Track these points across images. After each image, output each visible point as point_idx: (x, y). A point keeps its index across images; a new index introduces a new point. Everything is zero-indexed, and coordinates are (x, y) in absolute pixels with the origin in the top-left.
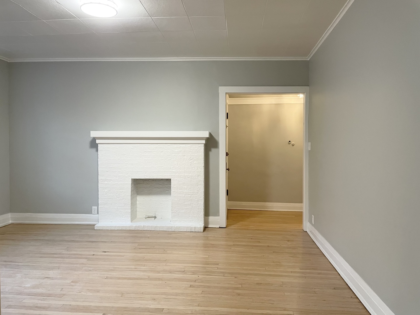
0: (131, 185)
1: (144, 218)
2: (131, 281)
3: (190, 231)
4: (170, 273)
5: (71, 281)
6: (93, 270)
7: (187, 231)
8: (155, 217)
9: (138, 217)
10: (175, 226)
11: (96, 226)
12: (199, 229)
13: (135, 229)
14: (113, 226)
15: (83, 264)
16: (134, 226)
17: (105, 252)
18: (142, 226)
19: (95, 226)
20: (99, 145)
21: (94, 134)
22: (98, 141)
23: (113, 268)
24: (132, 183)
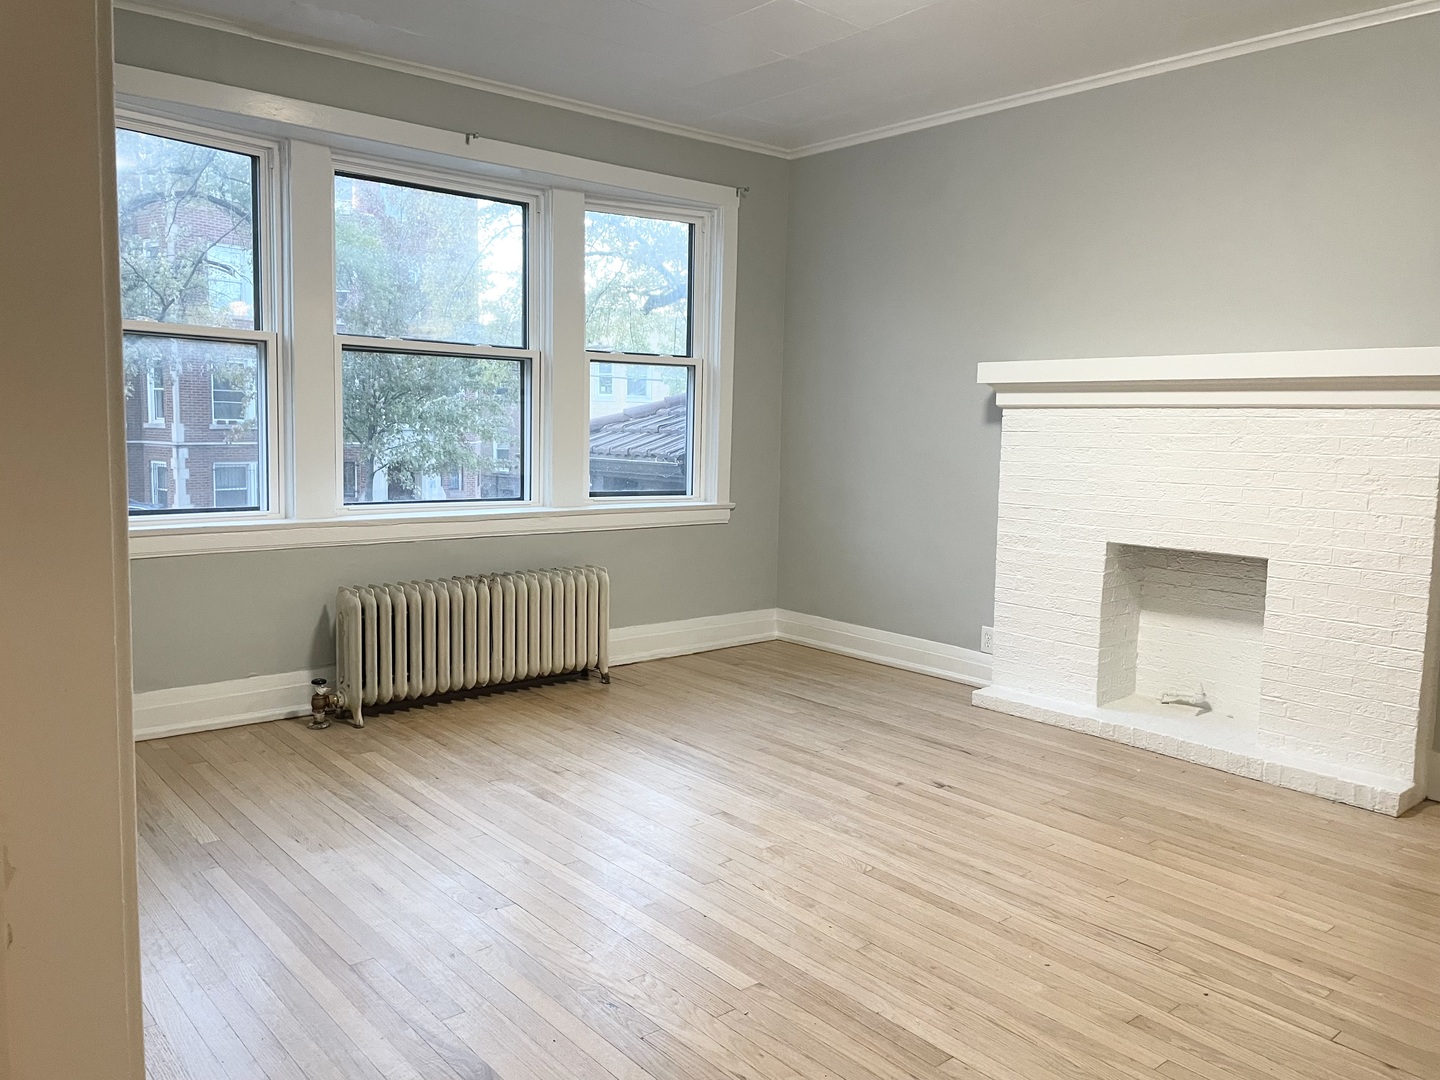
0: (1106, 568)
1: (1159, 704)
2: (932, 911)
3: (1333, 797)
4: (1099, 935)
5: (769, 844)
6: (855, 831)
7: (1321, 793)
8: (1206, 708)
9: (1137, 692)
10: (1266, 762)
11: (975, 694)
12: (1378, 800)
13: (1104, 736)
14: (1027, 707)
15: (846, 803)
16: (1101, 721)
17: (941, 786)
18: (1129, 729)
19: (975, 692)
20: (1005, 412)
21: (989, 372)
22: (1002, 399)
23: (916, 846)
24: (1107, 560)
